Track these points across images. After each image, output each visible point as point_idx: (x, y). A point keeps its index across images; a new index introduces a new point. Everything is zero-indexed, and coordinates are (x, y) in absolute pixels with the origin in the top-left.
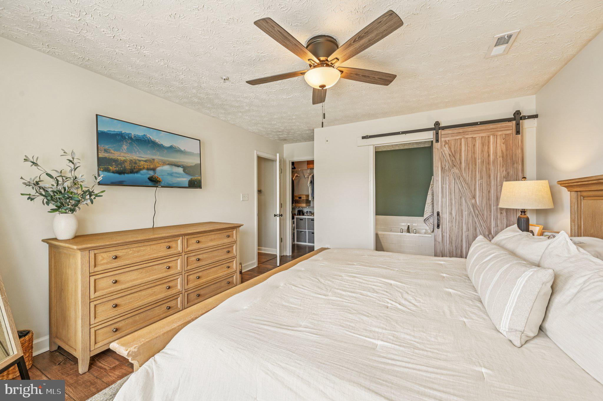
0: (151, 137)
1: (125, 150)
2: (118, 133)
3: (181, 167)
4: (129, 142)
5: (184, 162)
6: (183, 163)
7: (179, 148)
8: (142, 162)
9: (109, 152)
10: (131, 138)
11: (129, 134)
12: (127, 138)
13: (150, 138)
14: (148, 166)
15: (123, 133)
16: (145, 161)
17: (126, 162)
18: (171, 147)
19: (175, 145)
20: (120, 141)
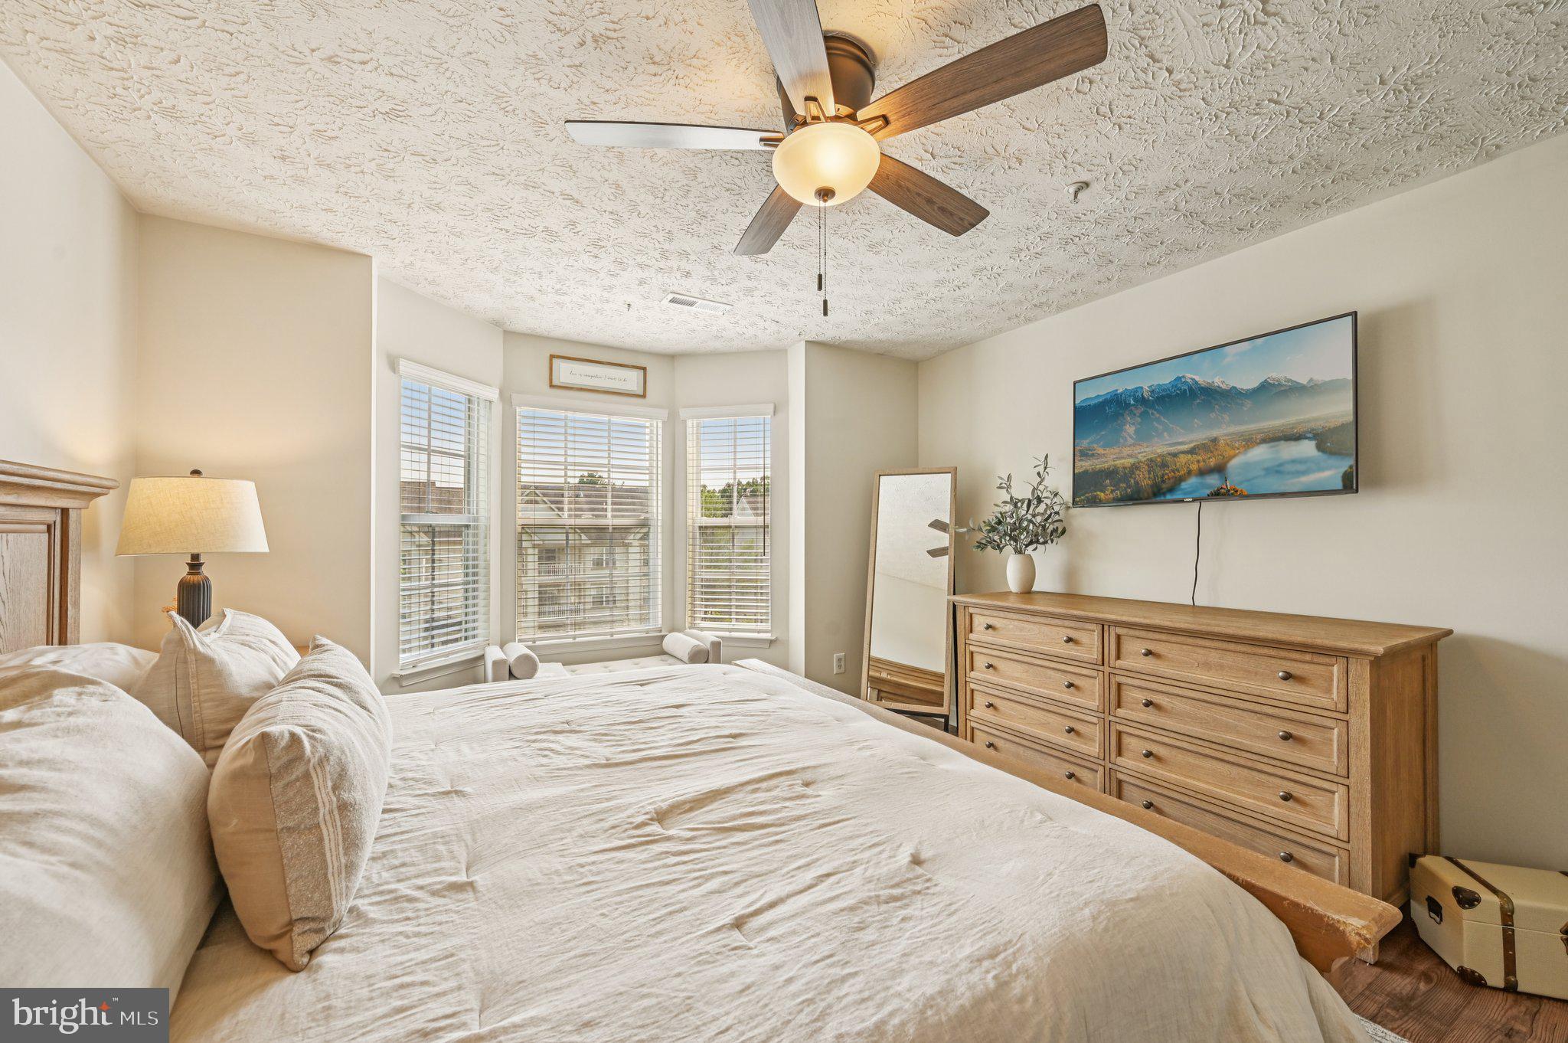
0: (1197, 378)
1: (1131, 438)
2: (1108, 397)
3: (1306, 438)
4: (1137, 412)
5: (1316, 420)
6: (1312, 425)
7: (1289, 380)
8: (1182, 456)
9: (1093, 455)
10: (1143, 401)
11: (1136, 390)
12: (1132, 402)
13: (1196, 382)
14: (1202, 464)
15: (1122, 394)
16: (1192, 451)
17: (1137, 468)
18: (1265, 387)
19: (1274, 375)
20: (1117, 416)
